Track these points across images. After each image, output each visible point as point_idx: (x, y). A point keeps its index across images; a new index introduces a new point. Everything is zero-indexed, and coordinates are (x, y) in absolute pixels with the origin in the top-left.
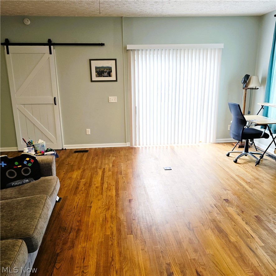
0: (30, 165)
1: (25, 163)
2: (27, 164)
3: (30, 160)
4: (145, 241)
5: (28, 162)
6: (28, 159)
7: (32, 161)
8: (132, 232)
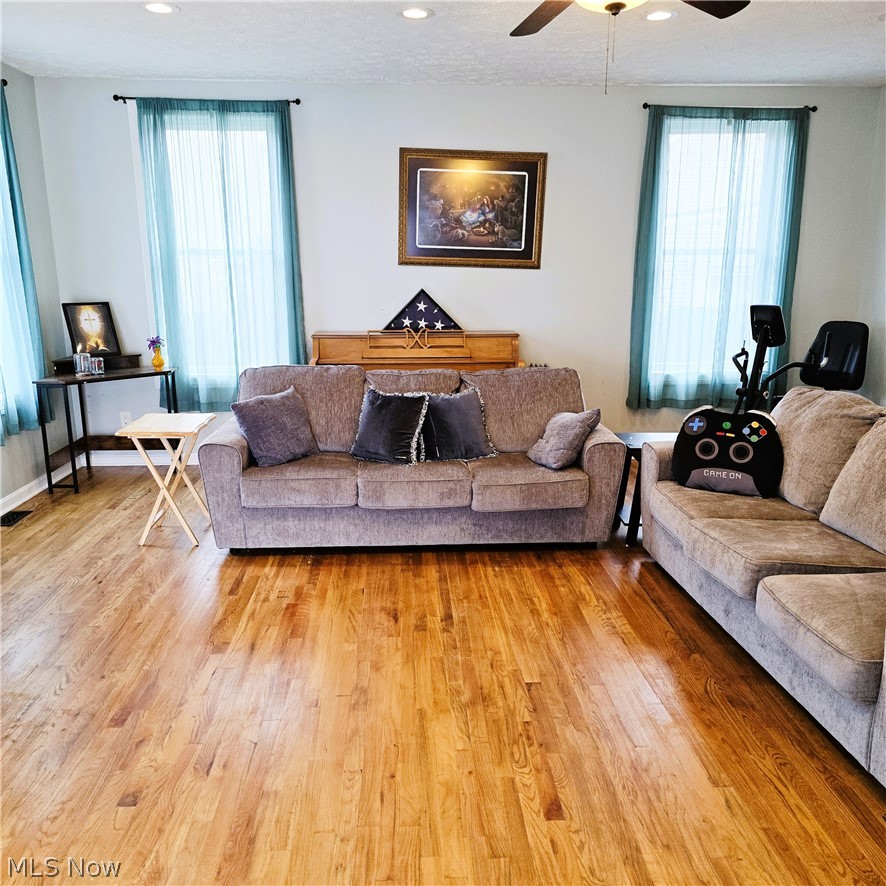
0: (754, 439)
1: (746, 431)
2: (750, 435)
3: (759, 428)
4: (492, 667)
5: (754, 431)
6: (755, 425)
7: (764, 432)
8: (529, 690)
